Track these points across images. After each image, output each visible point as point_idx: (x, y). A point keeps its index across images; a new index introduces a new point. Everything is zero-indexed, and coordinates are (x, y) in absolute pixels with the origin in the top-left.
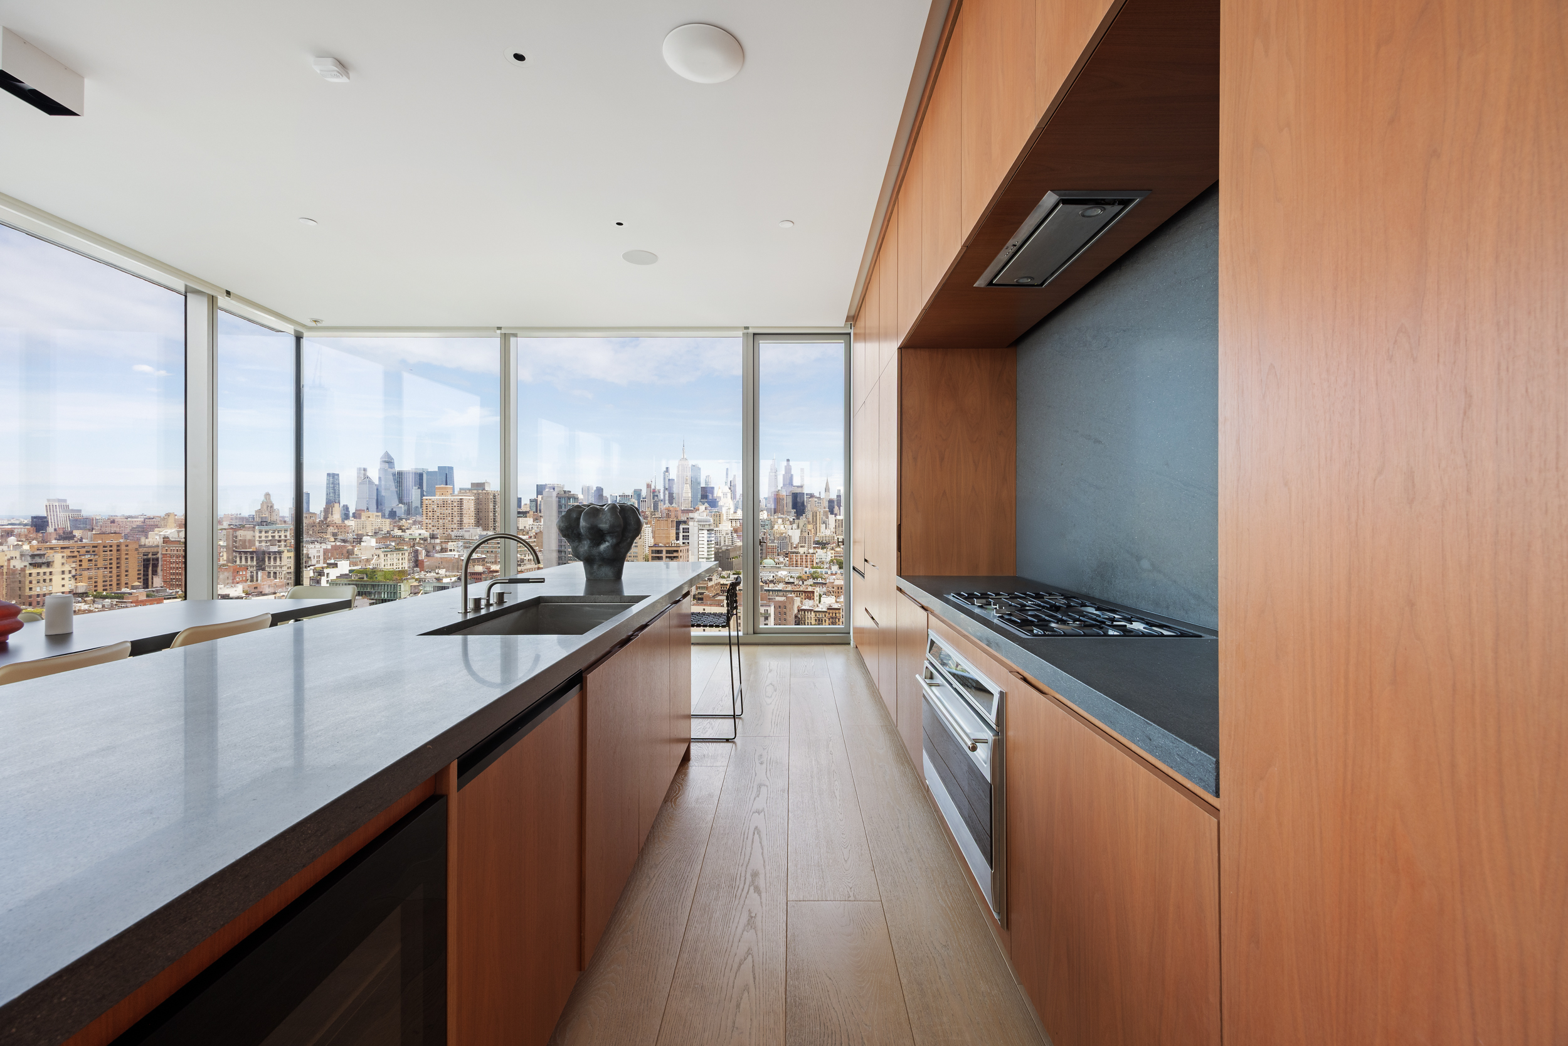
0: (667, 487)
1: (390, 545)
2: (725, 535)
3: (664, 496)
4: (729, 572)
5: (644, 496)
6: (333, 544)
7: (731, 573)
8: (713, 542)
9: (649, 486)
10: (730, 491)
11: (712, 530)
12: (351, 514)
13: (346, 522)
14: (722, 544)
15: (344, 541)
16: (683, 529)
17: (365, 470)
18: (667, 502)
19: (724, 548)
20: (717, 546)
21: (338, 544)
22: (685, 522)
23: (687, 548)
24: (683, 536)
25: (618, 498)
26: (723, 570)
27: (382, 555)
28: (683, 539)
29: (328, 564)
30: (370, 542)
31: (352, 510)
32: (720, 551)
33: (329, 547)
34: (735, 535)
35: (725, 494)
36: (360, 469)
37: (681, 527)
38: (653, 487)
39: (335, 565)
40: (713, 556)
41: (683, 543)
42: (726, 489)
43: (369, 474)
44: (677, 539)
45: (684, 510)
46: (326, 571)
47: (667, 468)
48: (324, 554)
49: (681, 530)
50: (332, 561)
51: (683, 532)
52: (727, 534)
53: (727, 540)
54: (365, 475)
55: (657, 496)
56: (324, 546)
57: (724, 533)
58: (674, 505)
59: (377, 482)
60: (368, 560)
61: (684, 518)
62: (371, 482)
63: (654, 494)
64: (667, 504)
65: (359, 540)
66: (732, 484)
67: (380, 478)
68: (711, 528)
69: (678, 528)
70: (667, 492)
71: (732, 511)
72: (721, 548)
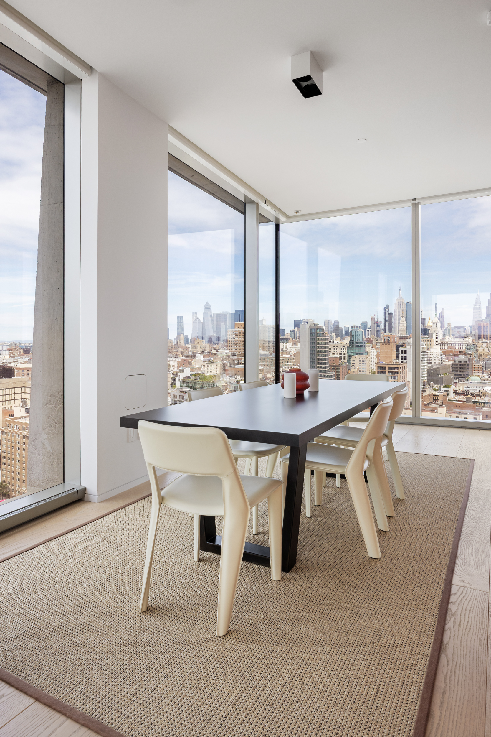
0: (387, 319)
1: (211, 359)
2: (435, 356)
3: (385, 326)
4: (439, 386)
5: (369, 327)
6: (182, 358)
7: (442, 387)
8: (426, 362)
9: (373, 319)
10: (439, 321)
11: (425, 352)
12: (189, 341)
13: (187, 345)
14: (433, 363)
15: (187, 356)
16: (402, 351)
17: (196, 313)
18: (387, 331)
19: (435, 367)
20: (429, 365)
21: (184, 358)
22: (402, 346)
23: (405, 365)
24: (402, 356)
25: (350, 328)
26: (435, 384)
27: (206, 366)
28: (402, 359)
29: (180, 370)
30: (200, 357)
31: (190, 338)
32: (432, 368)
33: (180, 360)
34: (444, 357)
35: (435, 324)
36: (193, 313)
37: (401, 349)
38: (376, 320)
39: (183, 371)
40: (426, 372)
41: (402, 362)
42: (436, 320)
43: (198, 316)
44: (397, 357)
45: (401, 337)
46: (179, 374)
47: (387, 305)
48: (177, 364)
49: (400, 352)
50: (181, 368)
51: (402, 353)
52: (437, 355)
53: (437, 360)
54: (196, 316)
55: (379, 326)
56: (177, 359)
57: (434, 355)
58: (393, 333)
59: (202, 321)
60: (199, 369)
61: (400, 343)
62: (199, 321)
63: (377, 324)
64: (387, 332)
65: (194, 356)
66: (440, 316)
67: (204, 318)
68: (424, 350)
69: (398, 351)
70: (387, 324)
71: (441, 337)
72: (432, 367)
